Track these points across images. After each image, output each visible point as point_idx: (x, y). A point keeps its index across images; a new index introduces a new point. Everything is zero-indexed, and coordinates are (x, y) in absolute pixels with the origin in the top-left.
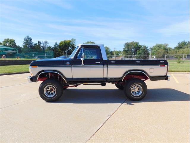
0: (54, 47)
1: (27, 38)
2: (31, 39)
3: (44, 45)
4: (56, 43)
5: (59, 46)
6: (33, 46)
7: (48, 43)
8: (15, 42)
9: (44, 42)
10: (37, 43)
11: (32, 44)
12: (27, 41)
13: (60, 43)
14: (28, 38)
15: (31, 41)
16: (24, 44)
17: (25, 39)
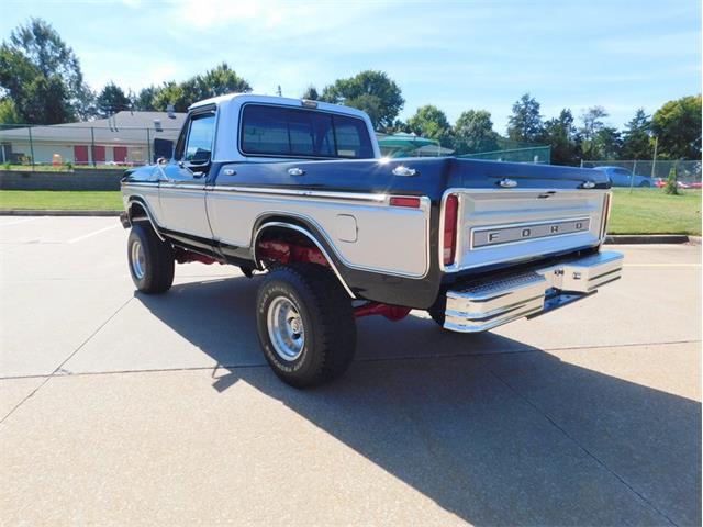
0: (629, 129)
1: (521, 103)
2: (537, 106)
3: (590, 123)
4: (641, 113)
5: (655, 121)
6: (542, 130)
7: (605, 115)
8: (492, 119)
9: (587, 112)
10: (557, 116)
11: (537, 122)
12: (523, 112)
13: (659, 112)
14: (526, 104)
15: (535, 112)
16: (512, 126)
17: (516, 108)
